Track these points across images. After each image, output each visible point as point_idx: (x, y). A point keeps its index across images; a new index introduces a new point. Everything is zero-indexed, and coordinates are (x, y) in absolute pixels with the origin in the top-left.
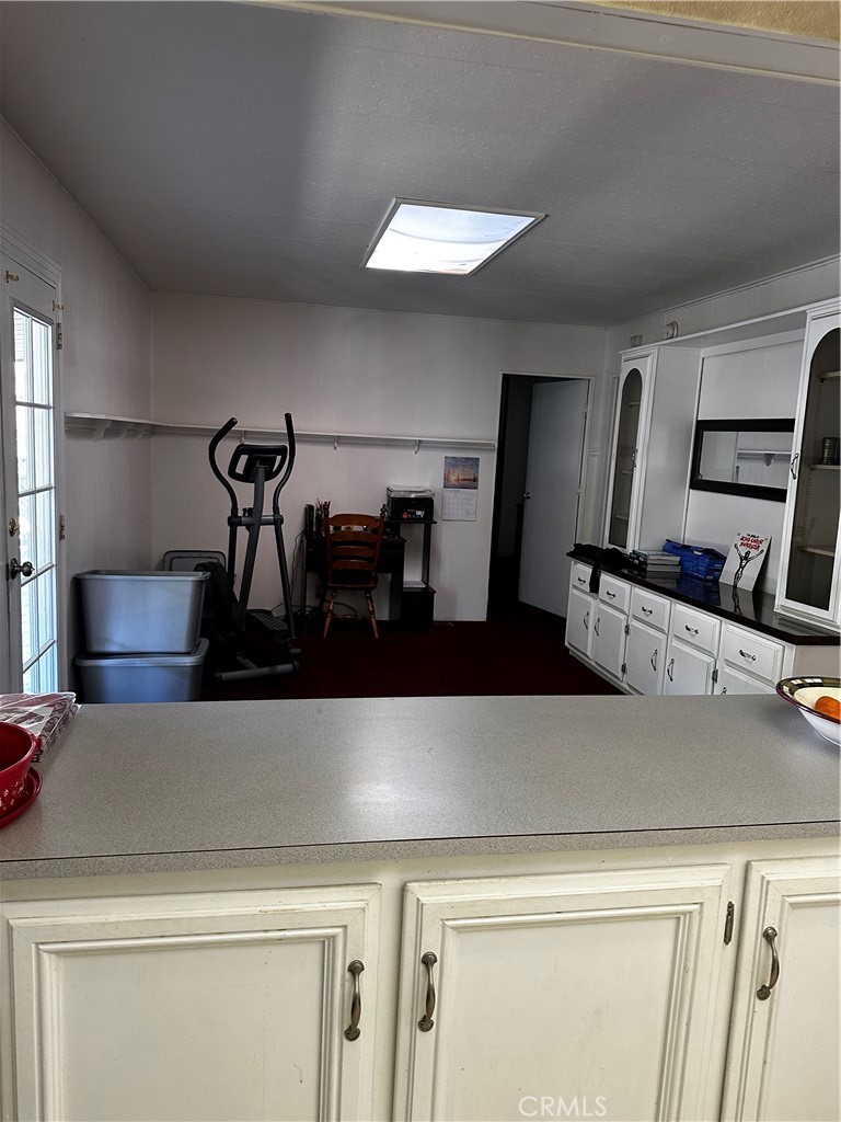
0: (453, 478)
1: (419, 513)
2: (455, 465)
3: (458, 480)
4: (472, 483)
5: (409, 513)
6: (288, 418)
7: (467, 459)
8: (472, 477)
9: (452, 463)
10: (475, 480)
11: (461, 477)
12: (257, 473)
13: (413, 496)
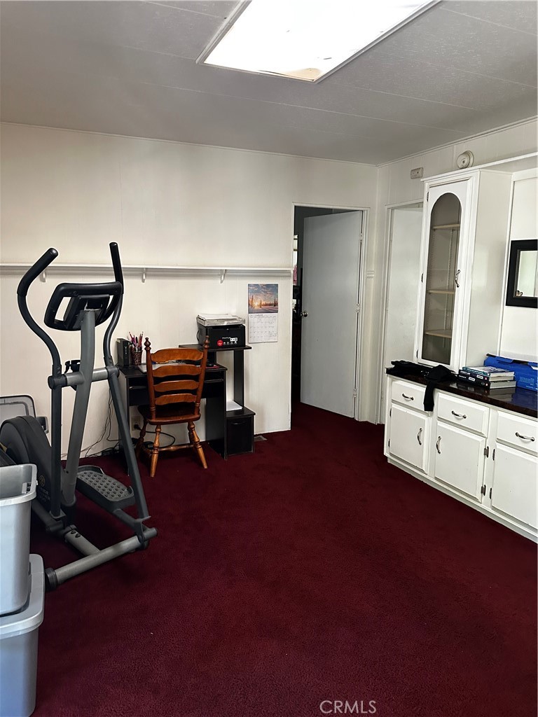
0: (256, 304)
1: (232, 340)
2: (258, 292)
3: (261, 305)
4: (272, 308)
5: (224, 341)
6: (114, 249)
7: (268, 286)
8: (273, 302)
9: (254, 290)
10: (276, 304)
11: (263, 303)
12: (83, 318)
13: (225, 324)
